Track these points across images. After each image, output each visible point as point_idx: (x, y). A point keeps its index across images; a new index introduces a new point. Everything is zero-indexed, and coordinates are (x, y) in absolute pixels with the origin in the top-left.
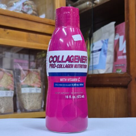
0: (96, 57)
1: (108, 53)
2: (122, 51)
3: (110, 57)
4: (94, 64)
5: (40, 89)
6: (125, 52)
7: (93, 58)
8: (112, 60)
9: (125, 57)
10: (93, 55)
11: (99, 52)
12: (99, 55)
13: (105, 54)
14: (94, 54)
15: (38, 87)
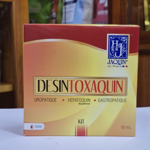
0: (70, 12)
1: (85, 6)
2: (103, 4)
3: (88, 11)
4: (67, 21)
6: (106, 5)
7: (65, 12)
8: (91, 16)
9: (106, 12)
10: (65, 8)
11: (74, 5)
12: (73, 9)
13: (82, 7)
14: (67, 6)
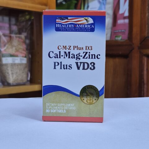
5: (25, 59)
15: (23, 57)
